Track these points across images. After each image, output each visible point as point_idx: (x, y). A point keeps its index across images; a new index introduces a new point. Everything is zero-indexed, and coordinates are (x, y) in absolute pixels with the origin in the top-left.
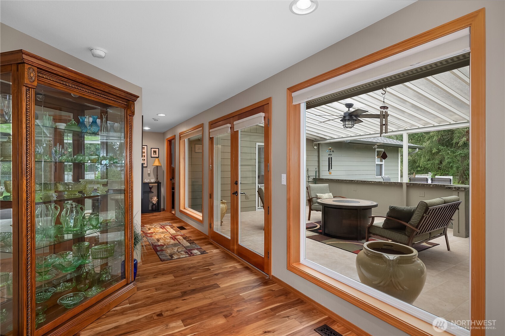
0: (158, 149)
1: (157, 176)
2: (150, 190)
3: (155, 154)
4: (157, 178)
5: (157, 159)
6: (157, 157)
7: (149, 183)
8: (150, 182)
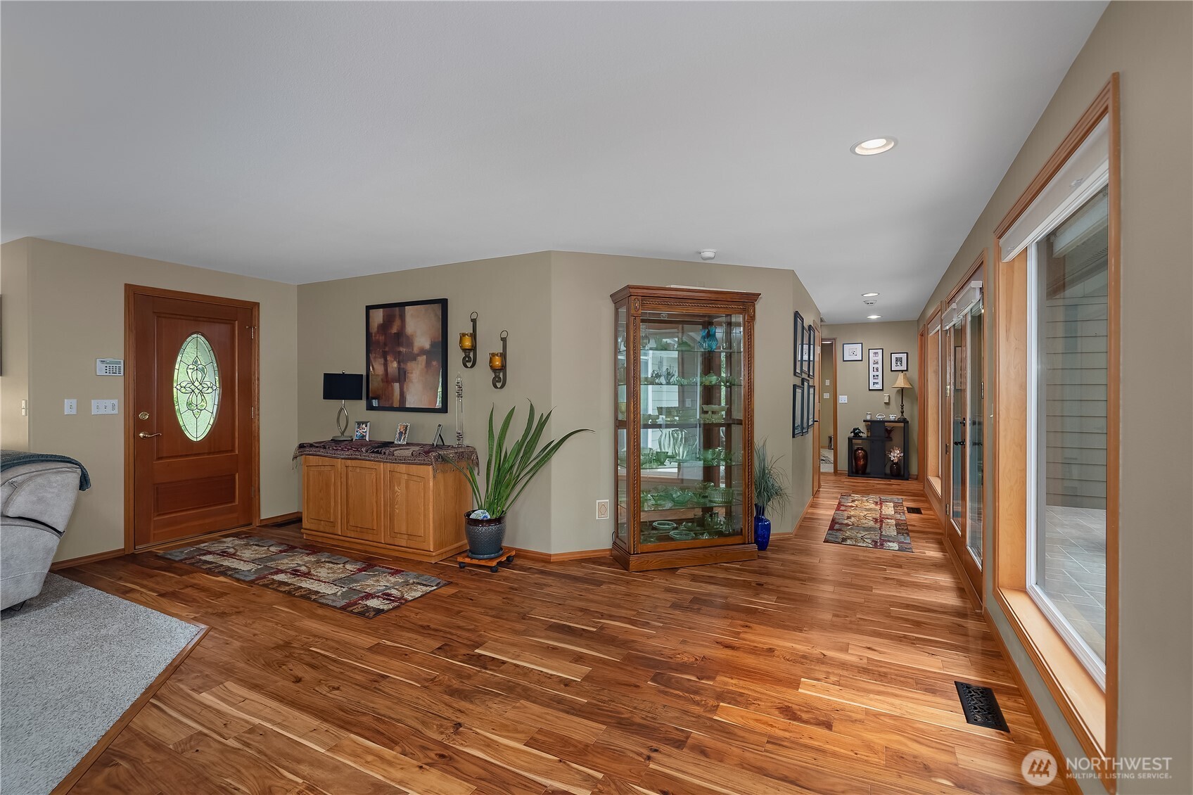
0: (907, 353)
1: (902, 409)
2: (887, 435)
3: (899, 364)
4: (902, 412)
5: (901, 375)
6: (902, 371)
7: (883, 422)
8: (886, 419)
